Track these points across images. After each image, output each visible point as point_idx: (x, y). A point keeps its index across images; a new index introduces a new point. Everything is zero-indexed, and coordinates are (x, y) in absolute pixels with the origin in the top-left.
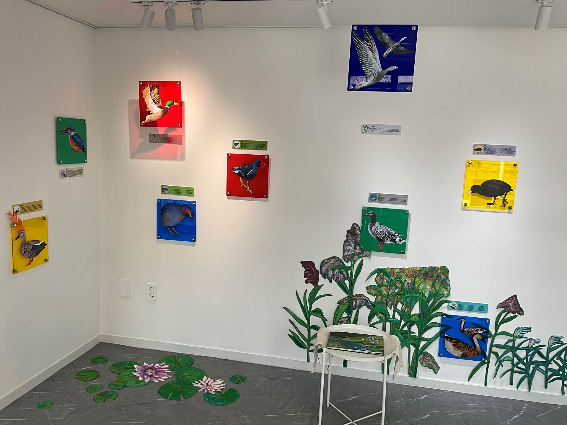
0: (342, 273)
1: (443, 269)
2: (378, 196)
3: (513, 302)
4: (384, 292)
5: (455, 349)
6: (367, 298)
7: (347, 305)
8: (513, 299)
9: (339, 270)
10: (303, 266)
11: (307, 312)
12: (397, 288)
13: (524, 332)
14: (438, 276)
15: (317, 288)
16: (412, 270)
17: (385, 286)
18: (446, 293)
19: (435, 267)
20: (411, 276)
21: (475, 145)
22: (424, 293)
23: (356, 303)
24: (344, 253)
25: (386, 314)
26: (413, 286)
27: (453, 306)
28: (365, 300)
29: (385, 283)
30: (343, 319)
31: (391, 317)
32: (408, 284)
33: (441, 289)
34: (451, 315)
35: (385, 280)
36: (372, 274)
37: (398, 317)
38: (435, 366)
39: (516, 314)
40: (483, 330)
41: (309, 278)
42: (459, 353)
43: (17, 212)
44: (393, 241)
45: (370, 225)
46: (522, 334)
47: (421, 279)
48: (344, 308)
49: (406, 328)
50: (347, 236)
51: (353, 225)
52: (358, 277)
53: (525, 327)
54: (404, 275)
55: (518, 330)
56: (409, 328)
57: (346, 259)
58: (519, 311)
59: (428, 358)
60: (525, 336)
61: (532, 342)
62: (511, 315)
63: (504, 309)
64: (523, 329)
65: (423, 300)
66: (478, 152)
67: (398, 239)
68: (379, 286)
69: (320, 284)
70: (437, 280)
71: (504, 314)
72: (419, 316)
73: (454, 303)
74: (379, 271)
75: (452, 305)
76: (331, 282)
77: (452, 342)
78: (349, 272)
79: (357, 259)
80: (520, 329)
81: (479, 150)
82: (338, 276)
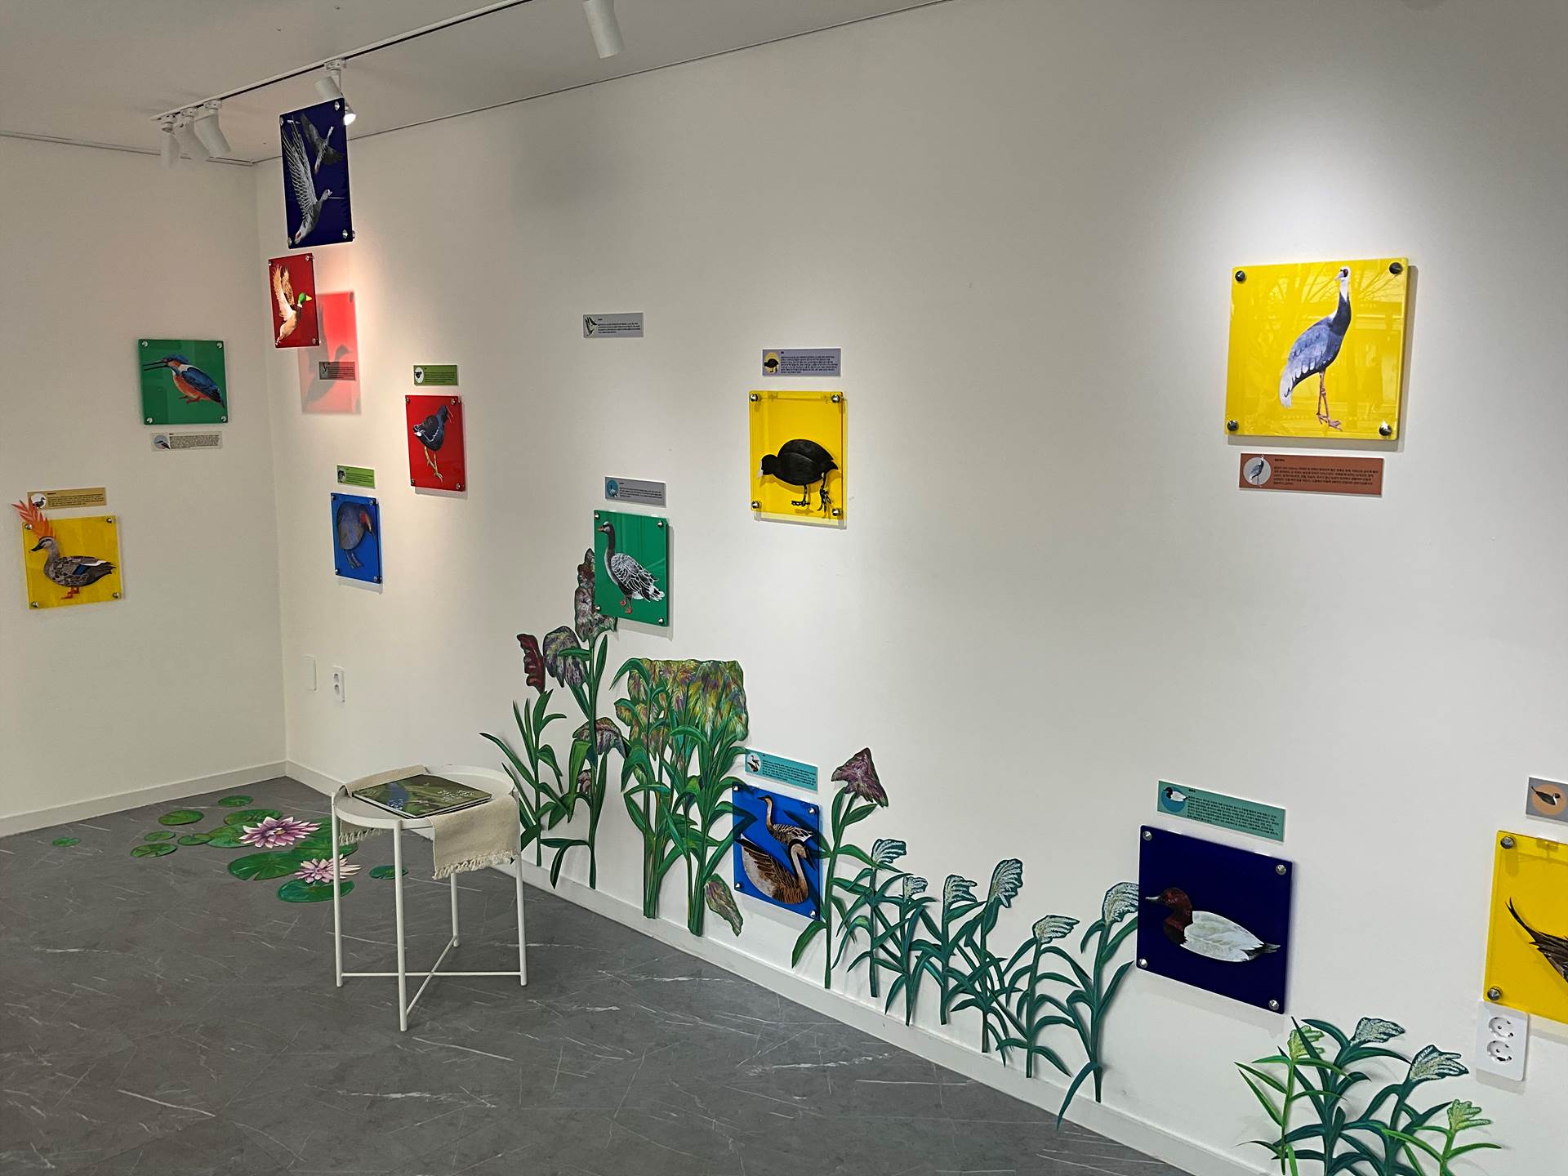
0: (576, 665)
1: (733, 669)
2: (619, 486)
3: (863, 768)
4: (642, 716)
5: (762, 877)
6: (617, 728)
7: (588, 742)
8: (863, 760)
9: (574, 658)
10: (522, 646)
11: (532, 751)
12: (661, 709)
13: (891, 855)
14: (726, 686)
15: (545, 698)
16: (682, 667)
17: (644, 702)
18: (739, 728)
19: (720, 662)
20: (683, 681)
21: (765, 352)
22: (704, 725)
23: (602, 739)
24: (576, 618)
25: (647, 770)
26: (686, 706)
27: (754, 764)
28: (614, 732)
29: (643, 696)
30: (584, 774)
31: (657, 780)
32: (677, 701)
33: (731, 720)
34: (752, 787)
35: (642, 688)
36: (621, 672)
37: (667, 780)
38: (733, 914)
39: (872, 801)
40: (807, 835)
41: (532, 674)
42: (768, 888)
43: (39, 504)
44: (645, 593)
45: (608, 553)
46: (887, 860)
47: (698, 689)
48: (583, 748)
49: (680, 811)
50: (580, 581)
51: (586, 555)
52: (602, 676)
53: (893, 841)
54: (670, 678)
55: (880, 845)
56: (686, 811)
57: (581, 634)
58: (878, 795)
59: (720, 891)
60: (896, 864)
61: (911, 885)
62: (861, 802)
63: (845, 784)
64: (890, 845)
65: (703, 744)
66: (771, 369)
67: (652, 589)
68: (635, 701)
69: (547, 689)
70: (724, 696)
71: (848, 797)
72: (700, 780)
73: (757, 758)
74: (633, 665)
75: (754, 761)
76: (562, 686)
77: (755, 858)
78: (588, 663)
79: (596, 634)
80: (883, 844)
81: (771, 363)
82: (572, 671)
